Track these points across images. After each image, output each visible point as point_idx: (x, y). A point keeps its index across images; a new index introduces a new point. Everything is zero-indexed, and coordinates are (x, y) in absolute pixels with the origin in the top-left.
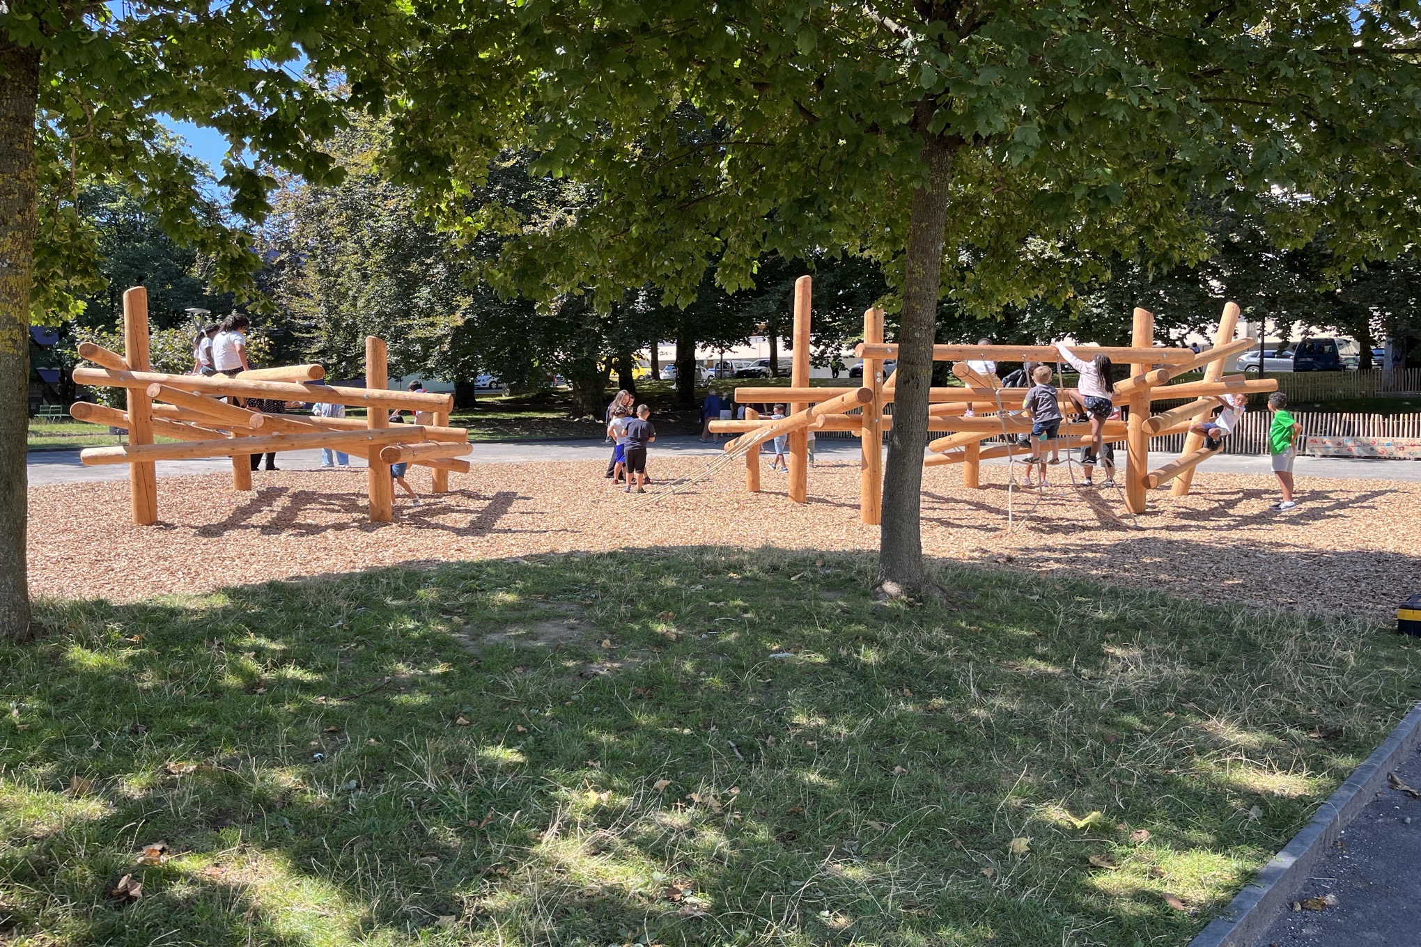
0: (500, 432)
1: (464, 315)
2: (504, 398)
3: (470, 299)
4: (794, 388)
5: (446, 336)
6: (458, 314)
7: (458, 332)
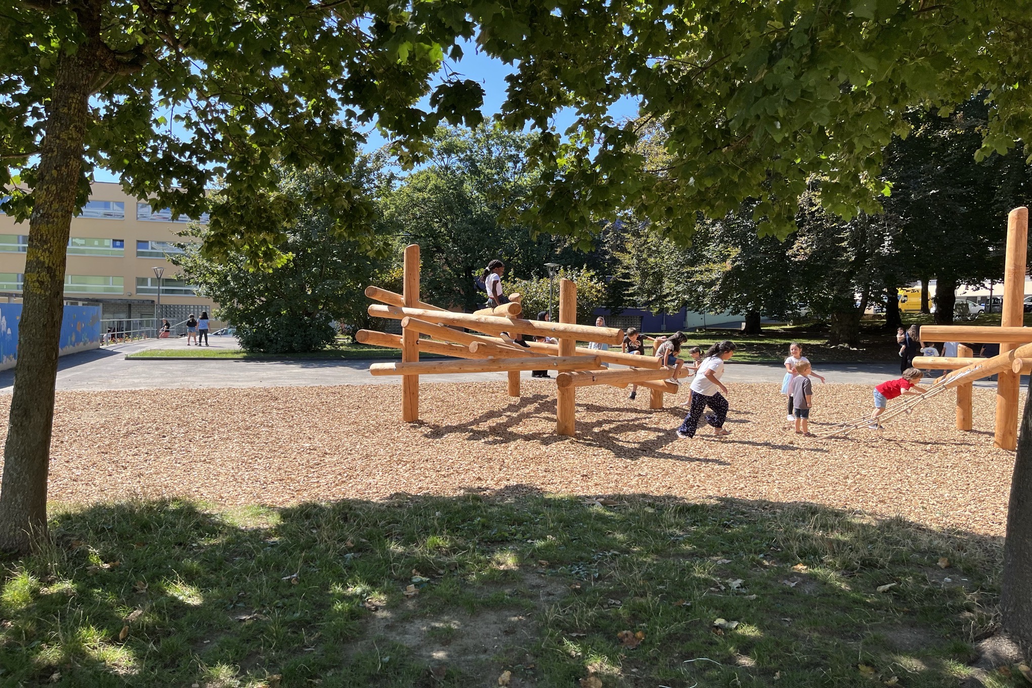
0: (765, 356)
1: (734, 262)
2: (788, 327)
3: (739, 250)
4: (1005, 328)
5: (718, 279)
6: (729, 261)
7: (727, 276)
